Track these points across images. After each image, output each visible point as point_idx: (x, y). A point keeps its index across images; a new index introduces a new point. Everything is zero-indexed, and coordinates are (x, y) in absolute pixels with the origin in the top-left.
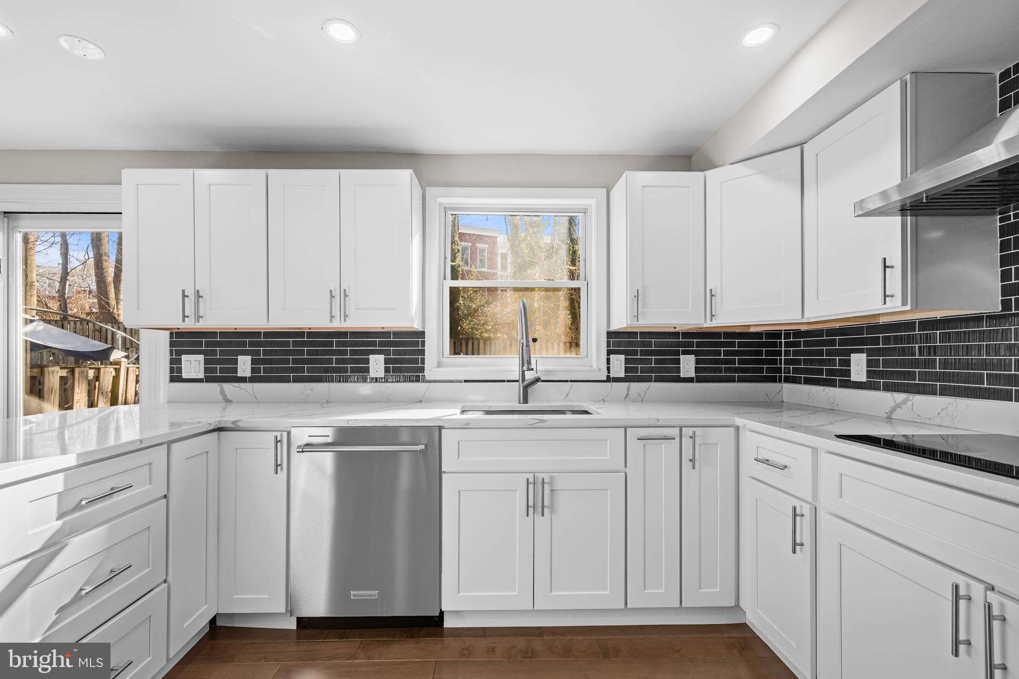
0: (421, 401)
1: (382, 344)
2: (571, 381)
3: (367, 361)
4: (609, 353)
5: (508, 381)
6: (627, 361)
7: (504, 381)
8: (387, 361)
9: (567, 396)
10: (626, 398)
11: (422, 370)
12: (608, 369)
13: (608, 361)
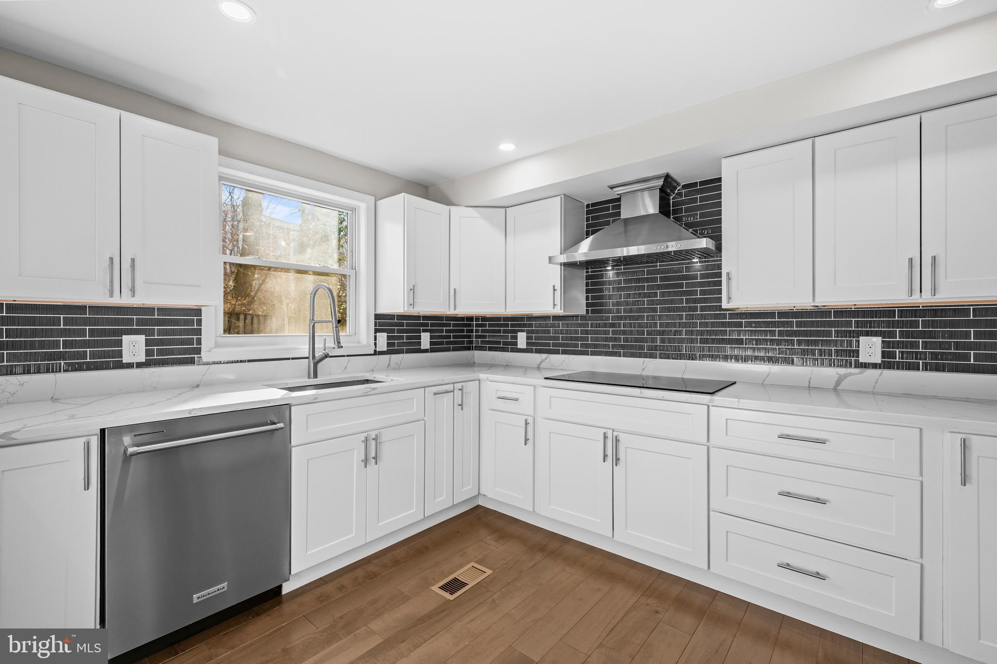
0: (198, 386)
1: (140, 322)
2: (348, 356)
3: (120, 343)
4: (376, 331)
5: (293, 359)
6: (389, 338)
7: (289, 359)
8: (148, 343)
9: (345, 369)
10: (388, 367)
11: (198, 351)
12: (375, 344)
13: (375, 337)
